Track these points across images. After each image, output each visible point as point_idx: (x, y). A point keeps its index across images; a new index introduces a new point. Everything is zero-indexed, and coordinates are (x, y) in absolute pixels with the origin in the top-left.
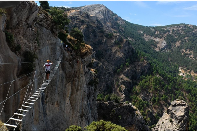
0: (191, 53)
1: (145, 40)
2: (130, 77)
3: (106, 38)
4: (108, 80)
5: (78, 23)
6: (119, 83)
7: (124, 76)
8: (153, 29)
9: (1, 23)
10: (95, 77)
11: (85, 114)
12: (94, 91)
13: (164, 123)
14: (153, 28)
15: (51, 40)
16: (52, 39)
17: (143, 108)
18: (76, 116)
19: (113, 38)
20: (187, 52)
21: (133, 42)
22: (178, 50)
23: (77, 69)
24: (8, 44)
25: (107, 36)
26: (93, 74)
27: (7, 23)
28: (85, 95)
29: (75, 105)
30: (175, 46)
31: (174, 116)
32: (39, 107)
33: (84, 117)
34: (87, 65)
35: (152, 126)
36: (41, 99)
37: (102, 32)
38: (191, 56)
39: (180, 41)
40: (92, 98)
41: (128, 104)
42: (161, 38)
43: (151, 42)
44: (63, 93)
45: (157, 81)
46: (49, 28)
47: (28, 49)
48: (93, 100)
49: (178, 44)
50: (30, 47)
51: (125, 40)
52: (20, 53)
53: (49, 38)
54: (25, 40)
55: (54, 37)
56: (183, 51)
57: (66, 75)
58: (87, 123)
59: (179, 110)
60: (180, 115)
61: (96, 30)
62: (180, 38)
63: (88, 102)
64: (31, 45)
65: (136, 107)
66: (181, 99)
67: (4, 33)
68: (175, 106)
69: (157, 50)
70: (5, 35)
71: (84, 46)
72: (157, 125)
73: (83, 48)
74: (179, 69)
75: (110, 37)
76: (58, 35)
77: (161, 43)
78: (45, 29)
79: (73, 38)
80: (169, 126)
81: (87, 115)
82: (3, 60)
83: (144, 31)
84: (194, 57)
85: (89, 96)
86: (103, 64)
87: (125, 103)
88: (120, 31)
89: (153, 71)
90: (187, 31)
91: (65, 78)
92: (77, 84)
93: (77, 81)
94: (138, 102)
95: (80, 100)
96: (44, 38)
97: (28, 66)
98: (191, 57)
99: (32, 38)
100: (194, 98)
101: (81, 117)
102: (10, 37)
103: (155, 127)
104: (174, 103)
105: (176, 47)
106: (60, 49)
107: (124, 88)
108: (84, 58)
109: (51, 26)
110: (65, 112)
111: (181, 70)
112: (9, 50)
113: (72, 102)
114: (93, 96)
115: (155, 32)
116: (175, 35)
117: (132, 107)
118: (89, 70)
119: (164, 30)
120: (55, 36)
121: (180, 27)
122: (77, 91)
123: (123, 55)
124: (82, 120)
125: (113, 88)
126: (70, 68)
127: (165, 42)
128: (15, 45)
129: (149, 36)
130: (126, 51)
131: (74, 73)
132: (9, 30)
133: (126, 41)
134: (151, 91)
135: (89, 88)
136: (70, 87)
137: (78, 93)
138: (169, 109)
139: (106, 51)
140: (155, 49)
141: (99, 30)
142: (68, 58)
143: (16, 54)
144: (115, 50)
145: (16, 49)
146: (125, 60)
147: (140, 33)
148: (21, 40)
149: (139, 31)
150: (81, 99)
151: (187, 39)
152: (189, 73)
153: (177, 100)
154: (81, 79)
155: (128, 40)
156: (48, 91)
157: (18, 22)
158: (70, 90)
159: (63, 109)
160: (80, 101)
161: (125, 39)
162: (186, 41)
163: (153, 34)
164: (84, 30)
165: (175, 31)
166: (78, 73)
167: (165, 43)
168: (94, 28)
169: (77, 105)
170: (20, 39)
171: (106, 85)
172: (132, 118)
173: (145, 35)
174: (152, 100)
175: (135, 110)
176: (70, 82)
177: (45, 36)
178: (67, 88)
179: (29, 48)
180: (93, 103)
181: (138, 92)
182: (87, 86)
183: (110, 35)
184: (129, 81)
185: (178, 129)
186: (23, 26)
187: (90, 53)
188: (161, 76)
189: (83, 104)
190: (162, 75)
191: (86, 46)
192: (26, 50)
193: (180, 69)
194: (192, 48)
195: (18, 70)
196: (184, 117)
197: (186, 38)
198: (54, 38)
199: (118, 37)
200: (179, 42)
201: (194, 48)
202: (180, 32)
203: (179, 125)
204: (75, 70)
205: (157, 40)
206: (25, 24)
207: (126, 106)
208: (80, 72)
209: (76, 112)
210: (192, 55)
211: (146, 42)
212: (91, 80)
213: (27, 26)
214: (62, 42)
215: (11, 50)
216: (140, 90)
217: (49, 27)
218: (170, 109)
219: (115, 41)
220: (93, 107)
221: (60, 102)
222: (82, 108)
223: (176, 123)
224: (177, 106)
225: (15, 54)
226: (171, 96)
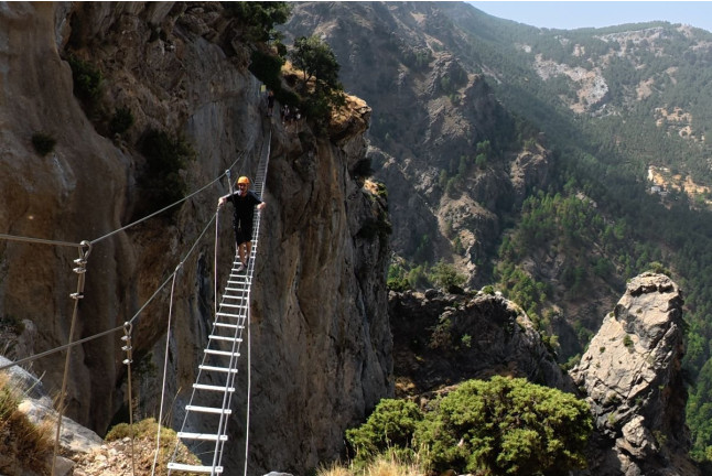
0: (685, 119)
1: (537, 76)
2: (491, 203)
3: (405, 69)
4: (416, 217)
5: (306, 16)
6: (454, 226)
7: (470, 201)
8: (566, 37)
9: (53, 23)
10: (378, 210)
11: (352, 339)
12: (379, 258)
13: (607, 350)
14: (566, 34)
15: (224, 81)
16: (229, 76)
17: (534, 304)
18: (321, 348)
19: (432, 69)
20: (674, 117)
21: (499, 82)
22: (645, 112)
23: (319, 183)
24: (82, 108)
25: (411, 61)
26: (374, 200)
27: (71, 24)
28: (348, 275)
29: (317, 311)
30: (635, 98)
31: (637, 326)
32: (192, 330)
33: (347, 351)
34: (351, 167)
35: (569, 364)
36: (197, 301)
37: (393, 46)
38: (684, 130)
39: (651, 81)
40: (371, 282)
41: (490, 297)
42: (589, 68)
43: (559, 82)
44: (274, 273)
45: (577, 214)
46: (217, 38)
47: (156, 124)
48: (376, 289)
49: (644, 90)
50: (161, 114)
51: (472, 77)
52: (127, 138)
53: (219, 75)
54: (143, 90)
55: (234, 70)
56: (660, 114)
57: (284, 207)
58: (357, 369)
59: (650, 307)
60: (656, 322)
61: (370, 41)
62: (650, 69)
63: (360, 296)
64: (167, 107)
65: (516, 302)
66: (659, 271)
67: (65, 65)
68: (638, 293)
69: (578, 109)
70: (70, 72)
71: (341, 101)
72: (584, 357)
73: (338, 109)
74: (647, 174)
75: (420, 66)
76: (249, 62)
77: (590, 84)
78: (201, 40)
79: (300, 73)
80: (622, 359)
81: (356, 344)
82: (71, 171)
83: (536, 47)
84: (693, 134)
85: (361, 275)
86: (399, 160)
87: (480, 292)
88: (456, 46)
89: (565, 183)
90: (674, 47)
91: (279, 218)
92: (320, 236)
93: (321, 227)
94: (520, 287)
95: (333, 291)
96: (200, 73)
97: (167, 189)
98: (685, 134)
99: (170, 79)
100: (695, 264)
101: (338, 353)
102: (89, 79)
103: (579, 364)
104: (634, 284)
105: (639, 99)
106: (258, 115)
107: (472, 242)
108: (343, 146)
109: (222, 28)
110: (285, 337)
111: (654, 174)
112: (88, 128)
113: (304, 300)
114: (375, 275)
115: (571, 49)
116: (637, 61)
117: (505, 305)
118: (361, 185)
119: (600, 42)
120: (237, 68)
121: (652, 32)
122: (322, 261)
123: (465, 129)
124: (341, 361)
125: (435, 244)
126: (296, 180)
127: (602, 83)
128: (108, 110)
129: (550, 62)
130: (475, 113)
131: (310, 200)
132: (81, 52)
133: (477, 80)
134: (559, 249)
135: (362, 247)
136: (296, 251)
137: (325, 267)
138: (621, 306)
139: (407, 115)
140: (572, 107)
141: (384, 41)
142: (288, 145)
143: (116, 144)
144: (438, 111)
145: (115, 125)
146: (474, 145)
147: (523, 51)
148: (129, 90)
149: (517, 46)
150: (337, 287)
151: (674, 75)
152: (680, 184)
153: (645, 273)
154: (334, 217)
155: (483, 76)
156: (222, 271)
157: (112, 20)
158: (297, 261)
159: (278, 330)
160: (334, 297)
161: (472, 72)
162: (669, 81)
163: (564, 57)
164: (327, 38)
165: (637, 46)
166: (324, 198)
167: (603, 87)
168: (365, 34)
169: (325, 312)
170: (125, 86)
171: (409, 234)
172: (506, 341)
173: (539, 58)
174: (562, 277)
175: (514, 314)
176: (297, 233)
177: (203, 65)
178: (287, 252)
179: (158, 118)
180: (376, 298)
181: (517, 251)
182: (354, 244)
183: (421, 58)
184: (488, 216)
185: (649, 365)
186: (133, 33)
187: (362, 125)
188: (593, 199)
189: (343, 304)
190: (593, 194)
191: (349, 102)
192: (149, 126)
193: (650, 171)
194: (688, 105)
195: (127, 204)
196: (669, 327)
197: (671, 70)
198: (237, 74)
199: (447, 64)
200: (648, 83)
201: (696, 103)
202: (653, 49)
203: (653, 353)
204: (313, 189)
205: (579, 74)
206: (139, 27)
207: (486, 302)
208: (329, 194)
209: (320, 336)
210: (688, 128)
211: (543, 83)
212: (368, 218)
213: (149, 33)
214: (263, 88)
215: (96, 129)
216: (523, 245)
217: (218, 35)
218: (624, 304)
219: (439, 78)
220: (376, 314)
221: (266, 304)
222: (340, 320)
223: (644, 346)
224: (646, 292)
225: (111, 144)
226: (623, 262)
